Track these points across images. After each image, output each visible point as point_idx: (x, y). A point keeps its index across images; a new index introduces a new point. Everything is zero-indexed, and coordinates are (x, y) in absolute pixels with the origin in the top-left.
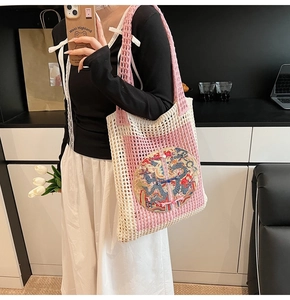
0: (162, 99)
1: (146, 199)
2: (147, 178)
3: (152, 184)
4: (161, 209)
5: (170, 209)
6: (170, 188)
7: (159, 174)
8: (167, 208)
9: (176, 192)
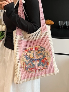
0: (35, 25)
1: (26, 66)
2: (26, 58)
3: (28, 60)
4: (32, 71)
5: (36, 72)
6: (36, 63)
7: (32, 56)
8: (34, 71)
9: (39, 65)
